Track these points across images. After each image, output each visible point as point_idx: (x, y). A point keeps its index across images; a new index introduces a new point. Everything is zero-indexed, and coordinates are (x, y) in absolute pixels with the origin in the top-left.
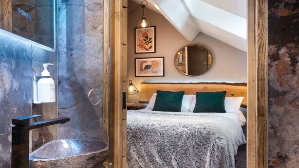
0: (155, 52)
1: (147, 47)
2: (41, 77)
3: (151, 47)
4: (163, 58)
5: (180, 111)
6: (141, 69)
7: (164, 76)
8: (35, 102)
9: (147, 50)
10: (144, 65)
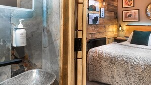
0: (134, 6)
1: (129, 3)
2: (17, 29)
3: (131, 4)
4: (139, 10)
5: (147, 45)
6: (126, 17)
7: (139, 21)
8: (14, 45)
9: (129, 5)
10: (128, 15)
